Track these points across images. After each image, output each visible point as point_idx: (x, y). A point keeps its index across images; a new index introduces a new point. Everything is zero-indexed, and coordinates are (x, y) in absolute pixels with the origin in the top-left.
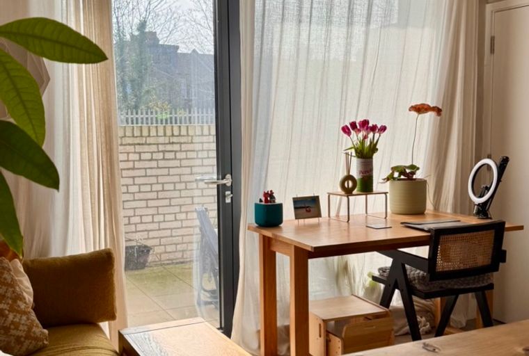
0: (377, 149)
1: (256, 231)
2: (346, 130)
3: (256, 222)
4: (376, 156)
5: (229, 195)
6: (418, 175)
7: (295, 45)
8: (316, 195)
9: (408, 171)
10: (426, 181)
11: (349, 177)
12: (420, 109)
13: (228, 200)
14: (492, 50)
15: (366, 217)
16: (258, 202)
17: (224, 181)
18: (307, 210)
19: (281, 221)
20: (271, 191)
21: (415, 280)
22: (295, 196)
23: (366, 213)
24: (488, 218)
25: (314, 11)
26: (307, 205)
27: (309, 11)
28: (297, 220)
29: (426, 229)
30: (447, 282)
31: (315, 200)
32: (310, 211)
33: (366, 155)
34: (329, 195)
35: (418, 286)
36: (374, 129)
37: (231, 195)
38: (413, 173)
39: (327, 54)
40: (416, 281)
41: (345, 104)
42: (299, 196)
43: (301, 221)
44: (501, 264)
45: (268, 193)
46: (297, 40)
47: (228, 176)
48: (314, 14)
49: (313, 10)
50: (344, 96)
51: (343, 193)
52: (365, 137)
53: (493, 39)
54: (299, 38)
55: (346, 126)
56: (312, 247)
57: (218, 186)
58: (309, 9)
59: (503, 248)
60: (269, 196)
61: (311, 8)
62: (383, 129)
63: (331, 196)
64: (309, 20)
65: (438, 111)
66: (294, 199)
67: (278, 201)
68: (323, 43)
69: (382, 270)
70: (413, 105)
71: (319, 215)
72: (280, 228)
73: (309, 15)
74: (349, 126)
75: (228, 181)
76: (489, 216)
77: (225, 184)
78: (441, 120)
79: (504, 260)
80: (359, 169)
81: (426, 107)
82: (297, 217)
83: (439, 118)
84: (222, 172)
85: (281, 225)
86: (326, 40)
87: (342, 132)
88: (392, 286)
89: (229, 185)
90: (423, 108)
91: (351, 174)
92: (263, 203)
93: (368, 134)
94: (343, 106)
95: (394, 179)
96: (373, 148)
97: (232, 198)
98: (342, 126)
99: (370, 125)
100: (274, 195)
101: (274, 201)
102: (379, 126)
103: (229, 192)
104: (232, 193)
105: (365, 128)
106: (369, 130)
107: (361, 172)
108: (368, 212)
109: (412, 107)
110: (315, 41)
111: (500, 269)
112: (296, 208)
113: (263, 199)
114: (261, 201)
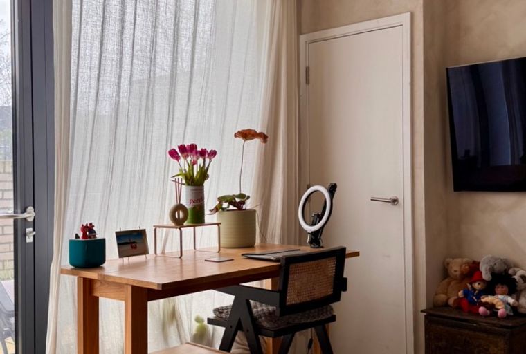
0: (208, 176)
1: (73, 274)
2: (173, 154)
3: (71, 264)
4: (206, 183)
5: (31, 232)
6: (248, 205)
7: (117, 54)
8: (141, 228)
9: (238, 200)
10: (255, 211)
11: (180, 207)
12: (246, 135)
13: (29, 240)
14: (308, 81)
15: (195, 252)
16: (74, 238)
17: (25, 215)
18: (132, 247)
19: (103, 261)
20: (91, 224)
21: (260, 317)
22: (119, 230)
23: (195, 248)
24: (319, 246)
25: (137, 18)
26: (132, 241)
27: (133, 17)
28: (121, 259)
29: (273, 258)
30: (293, 316)
31: (141, 234)
32: (135, 247)
33: (196, 182)
34: (156, 227)
35: (265, 324)
36: (203, 153)
37: (34, 233)
38: (243, 203)
39: (152, 68)
40: (263, 318)
41: (172, 125)
42: (122, 230)
43: (126, 259)
44: (343, 293)
45: (86, 227)
46: (120, 48)
47: (30, 209)
48: (137, 22)
49: (137, 16)
50: (171, 116)
51: (173, 225)
52: (194, 163)
53: (307, 69)
54: (122, 46)
55: (174, 150)
56: (158, 284)
57: (15, 222)
58: (133, 15)
59: (345, 276)
60: (88, 229)
61: (135, 14)
62: (213, 153)
63: (158, 229)
64: (133, 27)
65: (264, 137)
66: (117, 233)
67: (99, 236)
68: (149, 54)
69: (219, 311)
70: (240, 130)
71: (145, 252)
72: (102, 268)
73: (133, 21)
74: (177, 150)
75: (30, 215)
76: (321, 245)
77: (25, 219)
78: (266, 147)
79: (345, 289)
80: (190, 198)
81: (252, 133)
82: (121, 255)
83: (264, 144)
84: (20, 205)
85: (103, 265)
86: (151, 52)
87: (169, 156)
88: (234, 327)
89: (31, 220)
90: (250, 134)
91: (181, 203)
92: (81, 239)
93: (197, 159)
94: (170, 127)
95: (223, 209)
96: (204, 175)
97: (34, 236)
98: (169, 150)
99: (199, 149)
100: (94, 228)
101: (95, 236)
102: (209, 151)
103: (31, 229)
104: (34, 230)
105: (194, 152)
106: (198, 155)
107: (192, 201)
108: (197, 247)
109: (239, 132)
110: (139, 52)
111: (342, 298)
112: (119, 244)
113: (81, 235)
114: (77, 236)
